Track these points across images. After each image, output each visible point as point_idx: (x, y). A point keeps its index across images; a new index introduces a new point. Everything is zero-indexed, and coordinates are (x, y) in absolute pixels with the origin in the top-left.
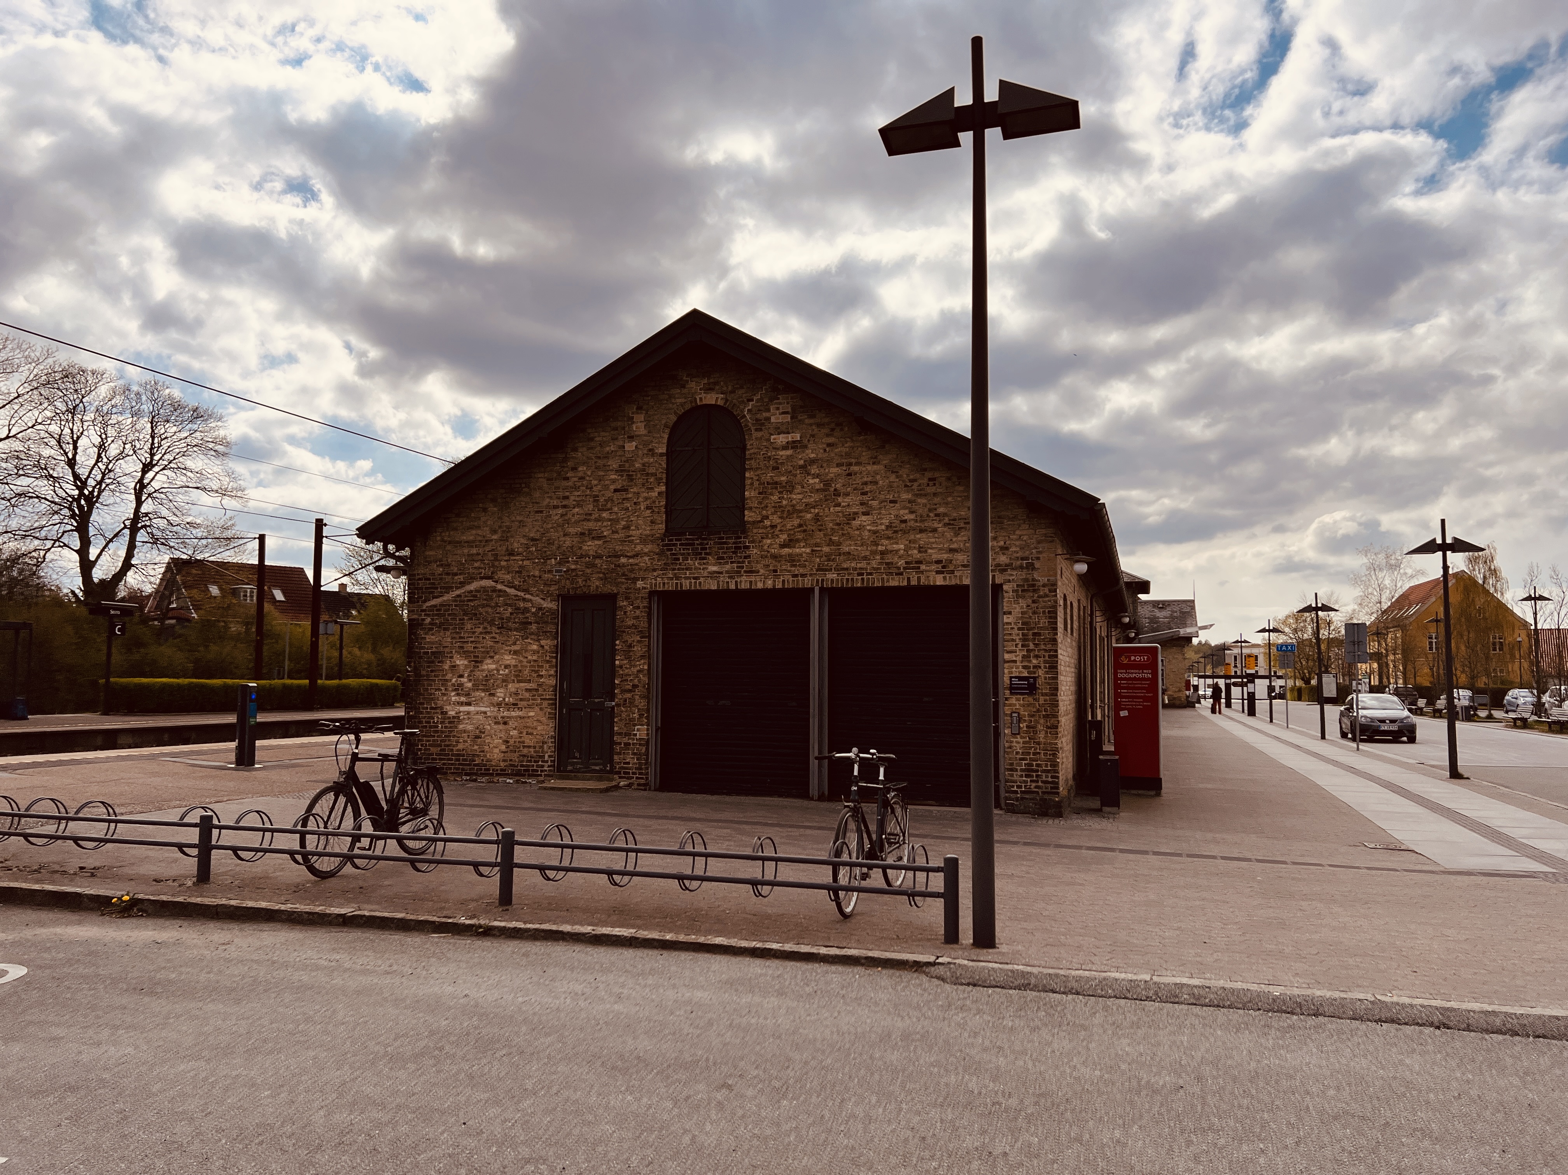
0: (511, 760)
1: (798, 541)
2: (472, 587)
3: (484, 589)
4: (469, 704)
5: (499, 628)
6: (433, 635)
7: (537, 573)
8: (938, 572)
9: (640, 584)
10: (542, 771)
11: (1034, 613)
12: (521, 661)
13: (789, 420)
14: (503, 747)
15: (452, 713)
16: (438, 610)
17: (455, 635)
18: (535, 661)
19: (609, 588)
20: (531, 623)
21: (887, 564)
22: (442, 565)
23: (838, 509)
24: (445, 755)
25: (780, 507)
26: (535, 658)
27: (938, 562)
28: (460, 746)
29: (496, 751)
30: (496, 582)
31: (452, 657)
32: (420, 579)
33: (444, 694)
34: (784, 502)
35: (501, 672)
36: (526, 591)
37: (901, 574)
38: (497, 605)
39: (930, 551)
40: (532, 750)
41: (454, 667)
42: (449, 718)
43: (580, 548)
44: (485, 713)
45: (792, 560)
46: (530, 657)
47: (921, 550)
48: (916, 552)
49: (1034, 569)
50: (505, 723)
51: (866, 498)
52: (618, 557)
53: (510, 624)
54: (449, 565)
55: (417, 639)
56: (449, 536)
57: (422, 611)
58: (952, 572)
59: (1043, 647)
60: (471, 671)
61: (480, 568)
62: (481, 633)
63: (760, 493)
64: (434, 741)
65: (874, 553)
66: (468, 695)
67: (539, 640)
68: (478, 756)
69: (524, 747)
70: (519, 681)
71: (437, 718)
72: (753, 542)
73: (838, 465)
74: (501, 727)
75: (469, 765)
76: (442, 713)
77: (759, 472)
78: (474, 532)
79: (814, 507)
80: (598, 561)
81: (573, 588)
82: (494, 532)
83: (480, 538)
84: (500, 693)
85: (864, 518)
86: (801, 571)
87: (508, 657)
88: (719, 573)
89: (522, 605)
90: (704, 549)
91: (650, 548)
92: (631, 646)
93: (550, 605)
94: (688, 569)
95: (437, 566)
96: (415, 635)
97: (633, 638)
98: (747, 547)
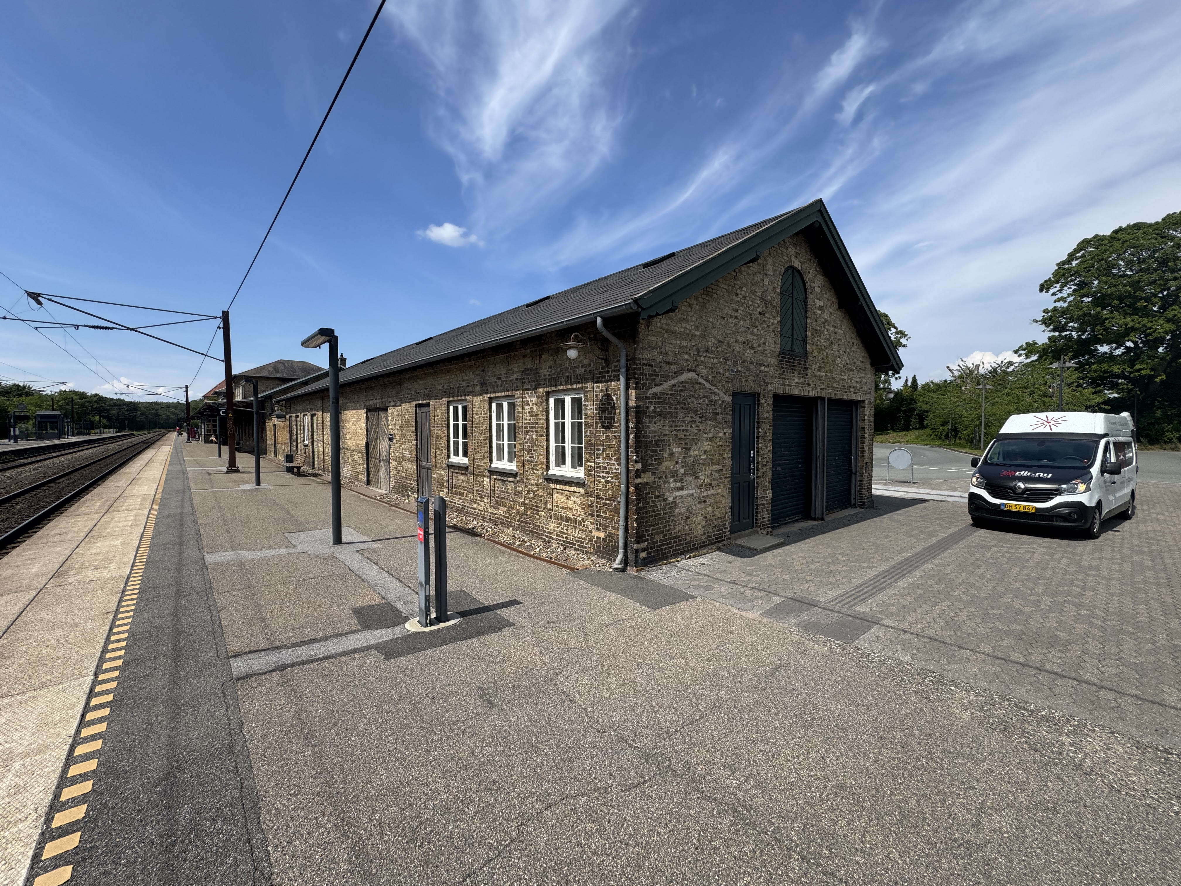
0: (708, 533)
2: (683, 377)
3: (689, 381)
4: (682, 489)
5: (700, 417)
6: (655, 423)
7: (721, 371)
9: (770, 387)
10: (725, 536)
12: (713, 447)
13: (819, 291)
14: (704, 523)
15: (671, 499)
16: (659, 398)
17: (671, 424)
18: (721, 446)
19: (757, 389)
20: (718, 414)
21: (843, 386)
22: (662, 353)
23: (832, 352)
24: (666, 540)
26: (721, 444)
28: (677, 529)
29: (699, 527)
30: (698, 375)
31: (670, 445)
32: (644, 364)
33: (665, 482)
34: (818, 343)
35: (702, 457)
36: (715, 385)
37: (846, 392)
38: (699, 397)
40: (720, 520)
41: (671, 454)
42: (669, 504)
43: (744, 354)
44: (692, 495)
45: (819, 379)
46: (718, 443)
48: (849, 381)
49: (870, 394)
50: (705, 502)
51: (838, 348)
52: (760, 364)
53: (707, 414)
54: (667, 354)
55: (643, 427)
56: (667, 324)
57: (647, 398)
59: (871, 430)
60: (684, 458)
61: (687, 360)
62: (689, 422)
63: (811, 334)
64: (658, 529)
65: (840, 379)
66: (681, 480)
67: (723, 428)
68: (688, 534)
69: (716, 519)
70: (713, 464)
71: (661, 505)
72: (809, 365)
74: (702, 505)
75: (683, 544)
76: (664, 500)
78: (684, 325)
80: (752, 366)
81: (740, 386)
82: (697, 328)
83: (688, 331)
84: (702, 476)
87: (706, 444)
88: (799, 383)
89: (713, 397)
90: (794, 366)
91: (774, 361)
92: (766, 433)
93: (729, 399)
94: (788, 379)
95: (658, 353)
96: (641, 424)
97: (766, 427)
98: (807, 368)
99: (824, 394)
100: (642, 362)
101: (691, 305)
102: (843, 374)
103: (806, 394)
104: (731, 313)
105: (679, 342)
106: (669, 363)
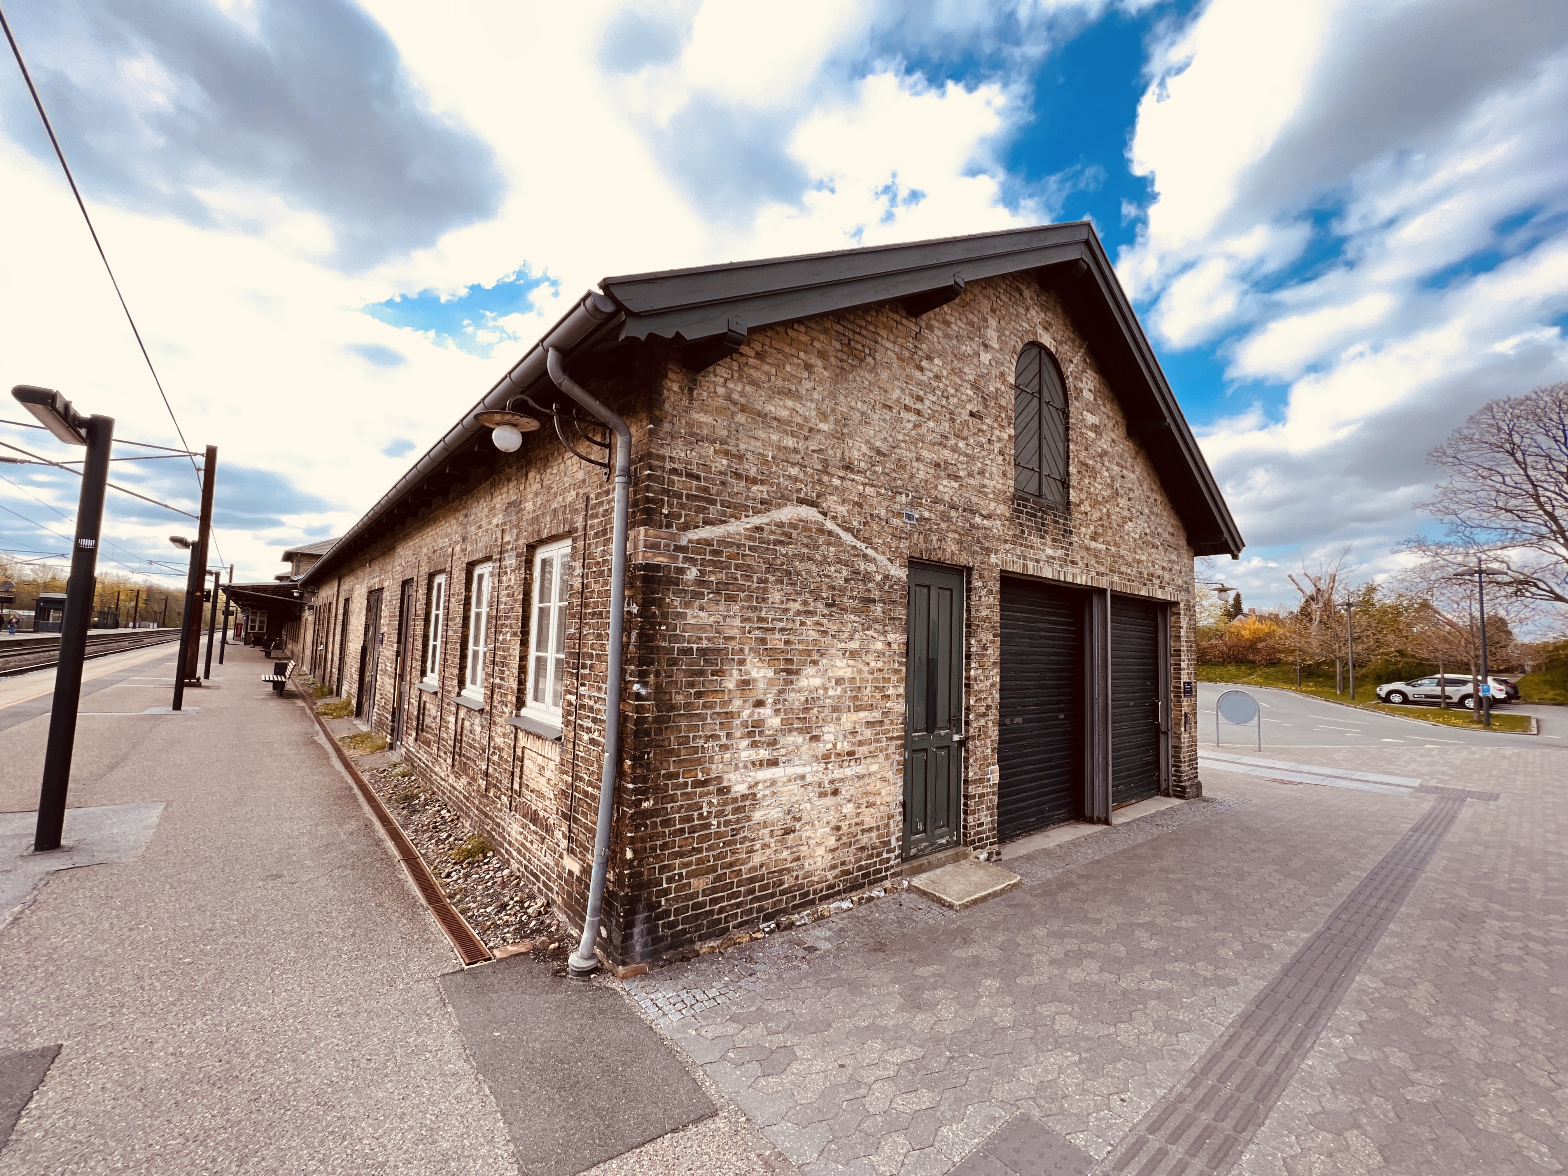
0: (843, 863)
2: (788, 513)
3: (803, 525)
4: (773, 763)
5: (828, 605)
6: (702, 609)
7: (883, 513)
8: (1158, 586)
9: (993, 558)
10: (887, 869)
12: (860, 671)
13: (1091, 399)
14: (832, 842)
15: (740, 789)
16: (715, 553)
17: (748, 614)
18: (881, 670)
19: (964, 559)
20: (874, 601)
21: (1139, 572)
22: (726, 453)
23: (1116, 509)
24: (724, 888)
25: (1089, 493)
26: (880, 665)
27: (1158, 577)
28: (757, 859)
29: (821, 851)
30: (825, 514)
31: (742, 662)
32: (674, 471)
33: (724, 748)
34: (1091, 489)
35: (831, 693)
36: (867, 541)
37: (1145, 584)
38: (825, 561)
39: (1155, 565)
40: (874, 834)
41: (745, 684)
42: (735, 800)
43: (936, 487)
44: (803, 777)
45: (1095, 555)
46: (873, 664)
48: (1150, 564)
49: (1188, 591)
50: (835, 793)
51: (1129, 503)
52: (973, 512)
53: (845, 599)
54: (740, 457)
55: (664, 615)
56: (743, 394)
57: (678, 548)
60: (781, 692)
61: (796, 479)
62: (798, 613)
63: (1077, 472)
64: (700, 861)
65: (1133, 560)
66: (773, 743)
67: (885, 633)
68: (789, 870)
69: (863, 831)
70: (858, 709)
71: (709, 803)
72: (1074, 527)
74: (829, 801)
75: (773, 895)
76: (721, 791)
77: (1077, 447)
78: (790, 403)
80: (953, 513)
81: (927, 550)
82: (823, 416)
83: (799, 420)
84: (829, 734)
86: (1101, 568)
87: (840, 663)
88: (1054, 558)
89: (862, 565)
90: (1043, 525)
91: (1002, 509)
92: (985, 648)
93: (900, 573)
94: (1032, 547)
95: (716, 452)
96: (659, 607)
97: (987, 636)
98: (1071, 532)
99: (1103, 583)
100: (668, 466)
101: (808, 367)
102: (1139, 551)
103: (1069, 579)
104: (908, 401)
105: (775, 437)
106: (747, 479)
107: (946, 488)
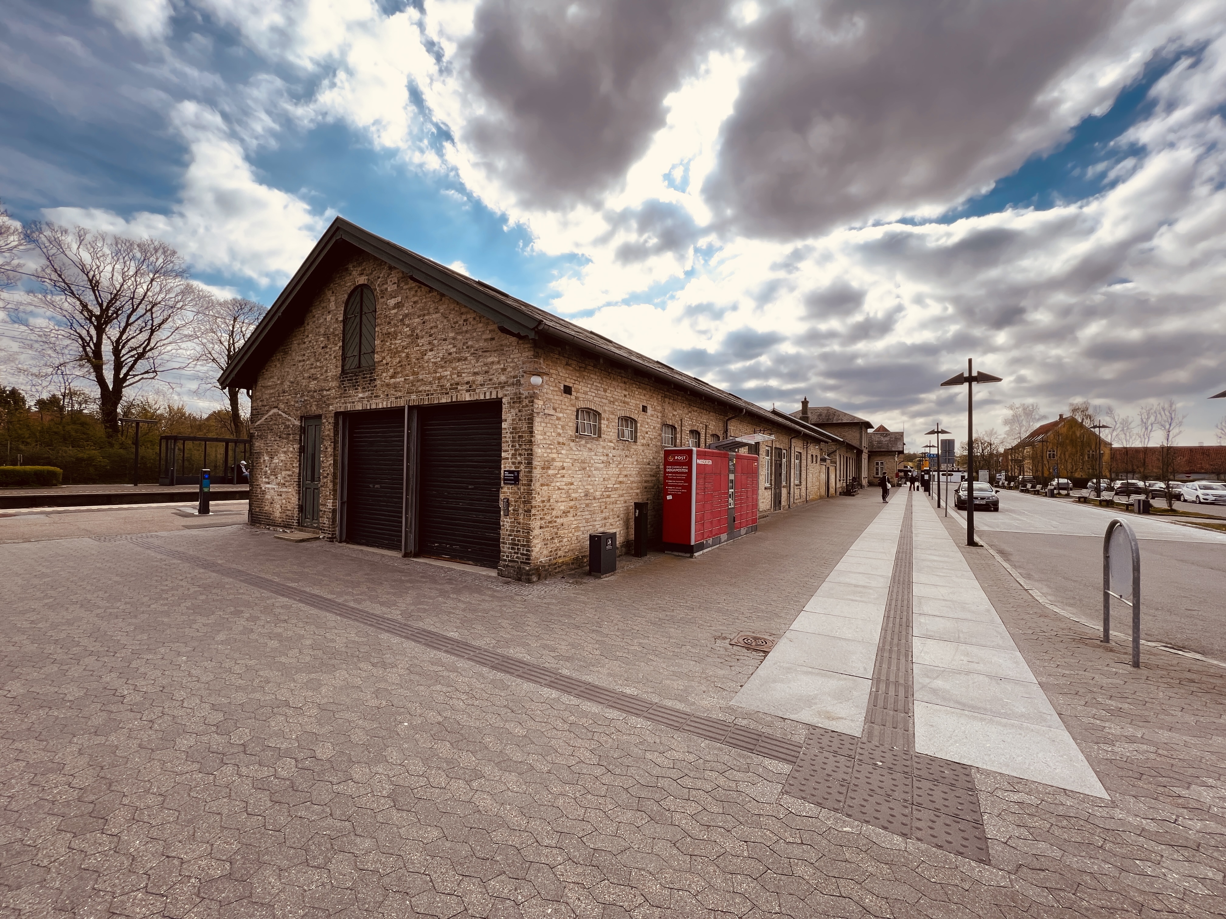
0: (282, 518)
1: (398, 373)
2: (271, 413)
3: (274, 414)
4: (269, 483)
5: (279, 438)
6: (258, 441)
7: (293, 403)
8: (468, 391)
9: (331, 408)
10: (293, 525)
11: (520, 420)
12: (287, 458)
13: (396, 288)
14: (281, 510)
15: (263, 488)
16: (259, 427)
17: (265, 442)
18: (291, 458)
19: (319, 412)
20: (290, 434)
21: (441, 386)
23: (418, 348)
24: (261, 513)
25: (391, 350)
26: (291, 456)
27: (468, 383)
28: (266, 508)
29: (278, 512)
30: (279, 409)
31: (263, 455)
32: (254, 409)
33: (261, 477)
34: (393, 346)
36: (289, 415)
37: (447, 393)
38: (279, 424)
39: (463, 375)
40: (290, 512)
41: (264, 461)
42: (262, 491)
44: (274, 489)
45: (395, 387)
47: (459, 374)
48: (456, 376)
49: (520, 385)
50: (281, 495)
51: (431, 338)
52: (322, 390)
53: (283, 435)
54: (264, 399)
56: (264, 383)
58: (474, 390)
59: (524, 447)
60: (270, 464)
61: (273, 401)
62: (273, 441)
63: (382, 341)
64: (257, 504)
65: (434, 378)
66: (269, 478)
67: (293, 445)
68: (272, 514)
69: (287, 510)
70: (286, 470)
71: (259, 491)
72: (377, 376)
73: (419, 317)
74: (280, 497)
75: (269, 519)
76: (260, 488)
77: (382, 327)
78: (271, 380)
79: (406, 348)
80: (315, 394)
81: (305, 412)
82: (279, 379)
83: (273, 383)
84: (279, 477)
85: (430, 353)
86: (400, 394)
87: (282, 455)
88: (364, 398)
89: (287, 423)
90: (357, 382)
91: (334, 384)
92: (326, 448)
93: (298, 423)
94: (350, 396)
95: (259, 401)
97: (327, 443)
98: (375, 380)
101: (276, 365)
103: (374, 407)
105: (268, 392)
106: (264, 406)
107: (313, 385)
